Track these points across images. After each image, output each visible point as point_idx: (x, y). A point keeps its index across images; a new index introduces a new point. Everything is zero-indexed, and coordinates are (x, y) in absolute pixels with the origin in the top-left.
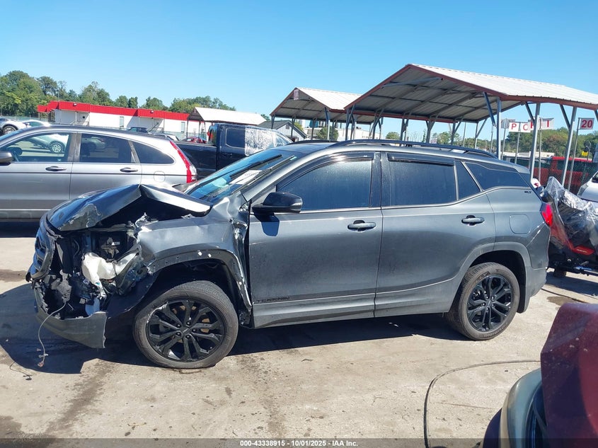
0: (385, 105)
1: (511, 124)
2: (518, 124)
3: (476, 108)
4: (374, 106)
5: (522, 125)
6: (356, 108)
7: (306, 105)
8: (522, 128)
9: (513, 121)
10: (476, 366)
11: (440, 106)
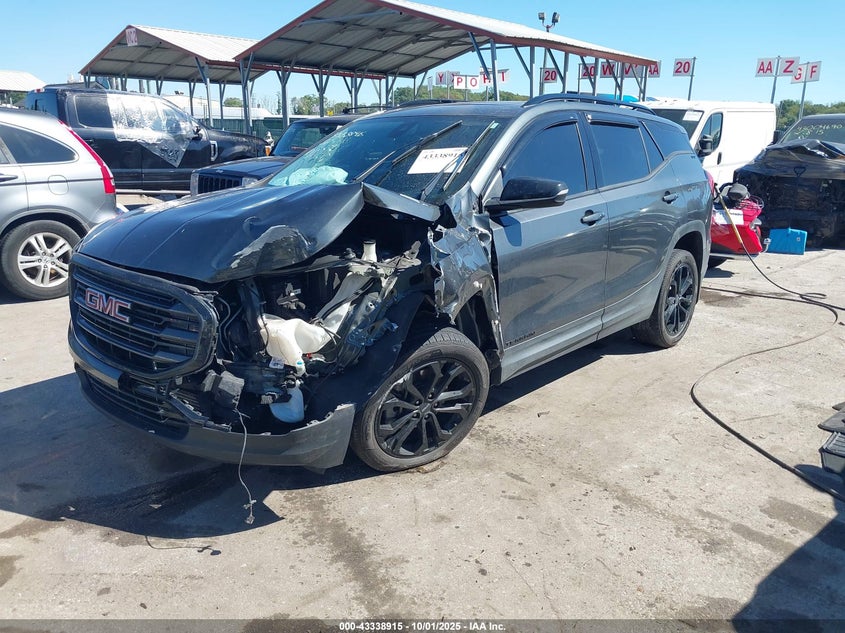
0: (297, 53)
1: (456, 78)
2: (464, 78)
3: (417, 57)
4: (281, 55)
5: (469, 79)
6: (257, 59)
7: (144, 56)
8: (468, 83)
9: (457, 74)
10: (707, 374)
11: (371, 55)
